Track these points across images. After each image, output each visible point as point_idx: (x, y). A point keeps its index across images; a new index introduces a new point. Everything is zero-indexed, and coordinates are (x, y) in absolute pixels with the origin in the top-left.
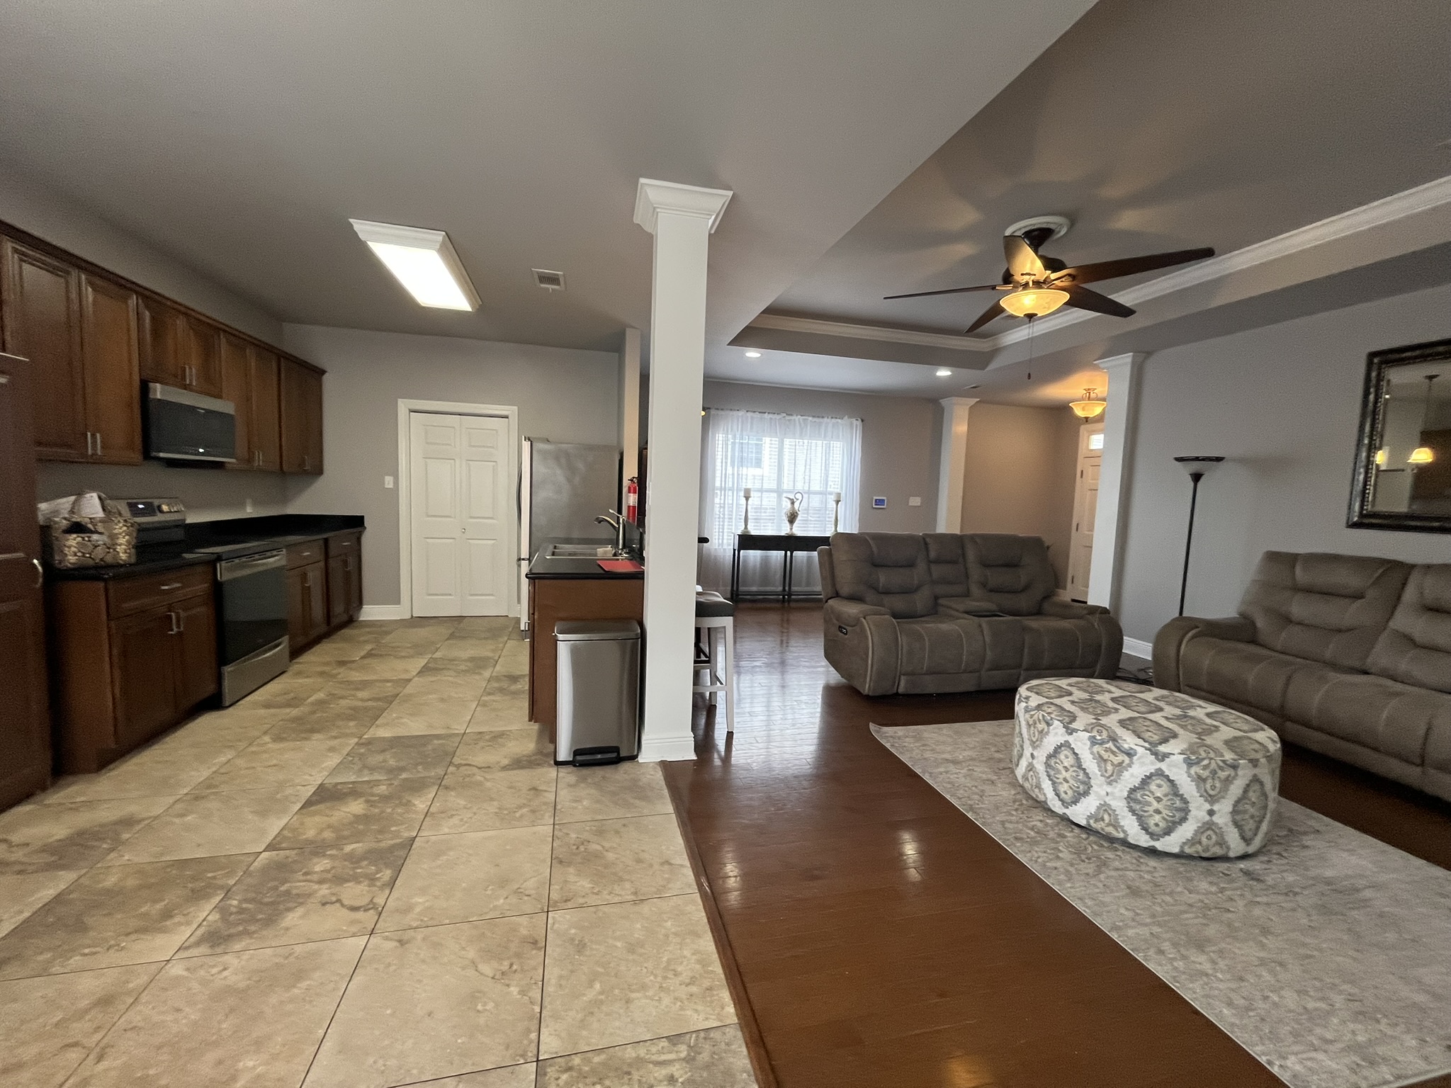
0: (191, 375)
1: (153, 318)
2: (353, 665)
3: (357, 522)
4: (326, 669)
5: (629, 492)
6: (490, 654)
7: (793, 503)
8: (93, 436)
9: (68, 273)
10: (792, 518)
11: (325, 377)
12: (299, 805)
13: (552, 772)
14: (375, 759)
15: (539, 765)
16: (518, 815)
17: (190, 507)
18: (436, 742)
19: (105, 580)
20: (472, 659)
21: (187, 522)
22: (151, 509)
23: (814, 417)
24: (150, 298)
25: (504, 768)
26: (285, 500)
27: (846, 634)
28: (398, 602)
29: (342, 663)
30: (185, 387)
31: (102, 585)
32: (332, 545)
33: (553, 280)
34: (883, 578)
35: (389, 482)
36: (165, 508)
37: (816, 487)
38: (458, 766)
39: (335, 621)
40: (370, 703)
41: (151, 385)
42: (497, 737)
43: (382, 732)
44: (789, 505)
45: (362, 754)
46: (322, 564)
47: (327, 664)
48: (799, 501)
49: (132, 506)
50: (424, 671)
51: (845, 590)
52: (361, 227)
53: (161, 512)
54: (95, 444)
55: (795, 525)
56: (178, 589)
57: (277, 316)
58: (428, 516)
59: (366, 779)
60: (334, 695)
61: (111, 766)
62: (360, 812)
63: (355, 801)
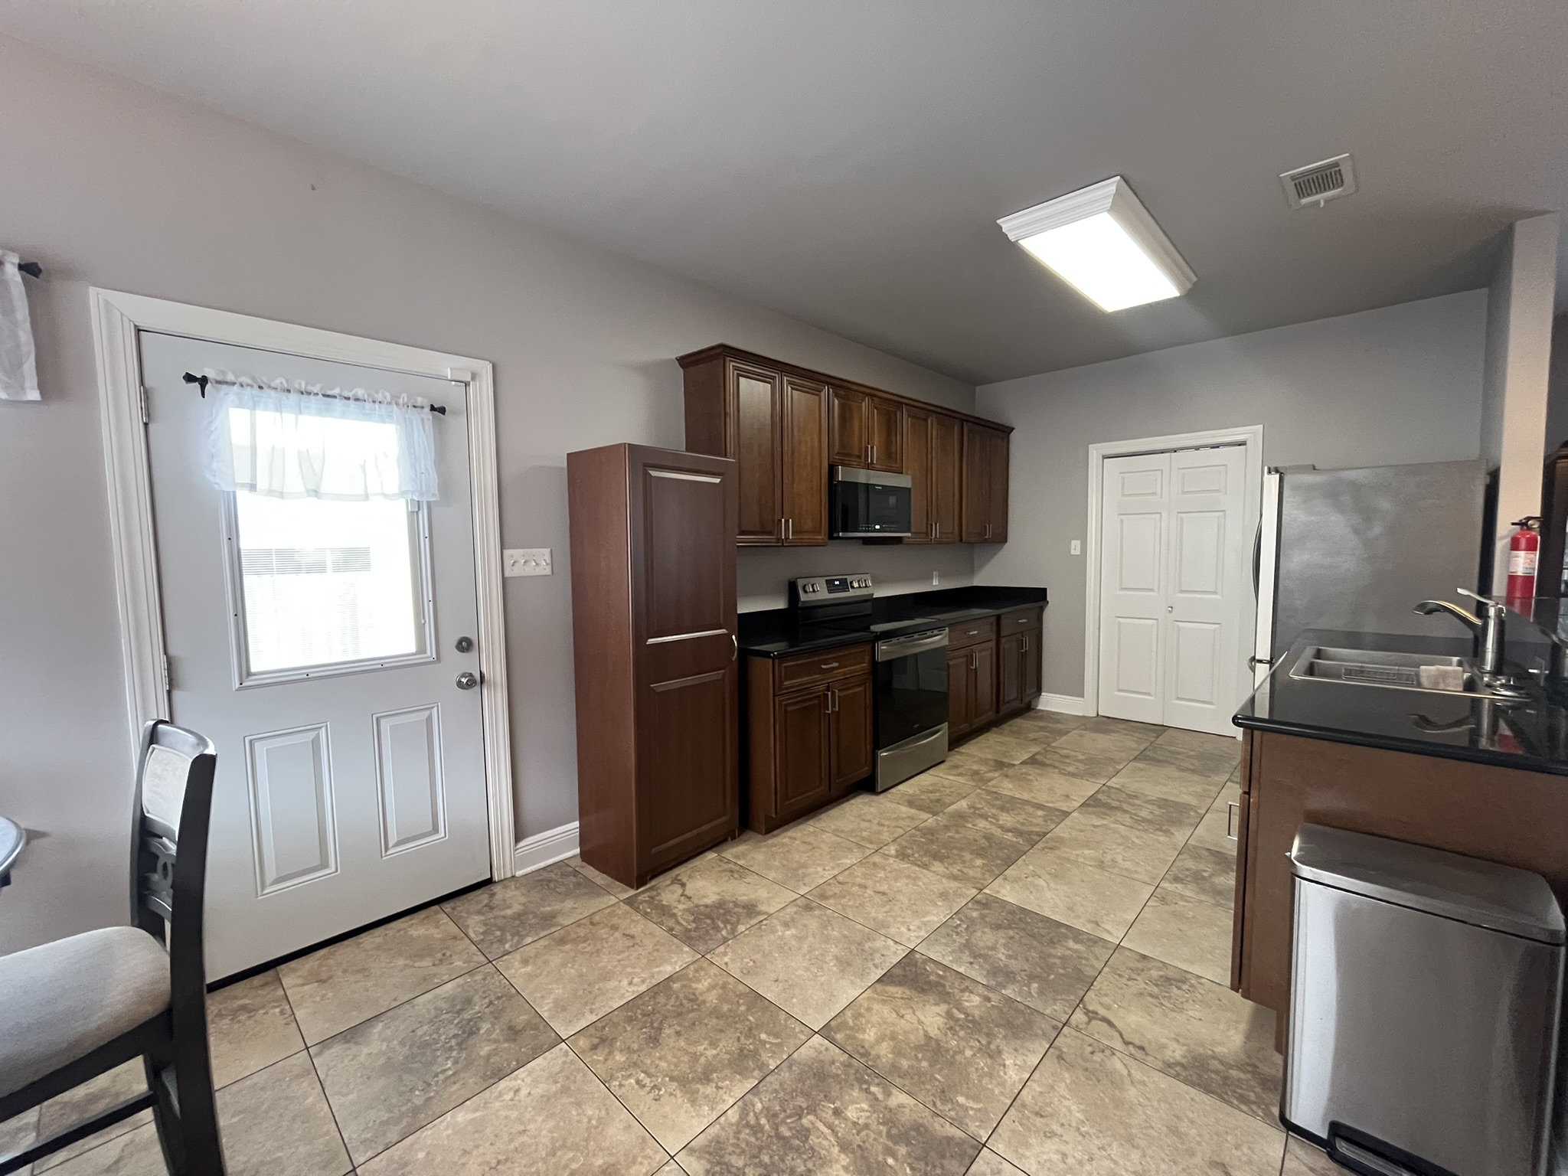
0: (872, 455)
1: (842, 407)
2: (1010, 772)
3: (1038, 596)
4: (984, 769)
5: (1515, 546)
6: (1193, 801)
8: (787, 522)
9: (773, 378)
11: (1014, 434)
12: (880, 973)
13: (1279, 1140)
14: (985, 938)
15: (1243, 1099)
17: (878, 582)
18: (1071, 944)
19: (773, 659)
20: (1163, 803)
21: (875, 596)
22: (845, 585)
24: (840, 386)
25: (1169, 1068)
26: (972, 571)
28: (1082, 696)
29: (1000, 765)
30: (867, 467)
32: (1004, 622)
33: (1328, 178)
35: (1075, 547)
36: (856, 585)
38: (1092, 1015)
39: (1004, 709)
40: (1009, 836)
41: (838, 468)
42: (1173, 981)
43: (1007, 892)
45: (973, 921)
46: (993, 644)
47: (984, 762)
49: (830, 583)
50: (1091, 804)
53: (853, 587)
54: (787, 529)
56: (833, 669)
57: (970, 380)
58: (1123, 589)
59: (961, 970)
60: (975, 808)
61: (775, 832)
62: (933, 1032)
63: (937, 1004)
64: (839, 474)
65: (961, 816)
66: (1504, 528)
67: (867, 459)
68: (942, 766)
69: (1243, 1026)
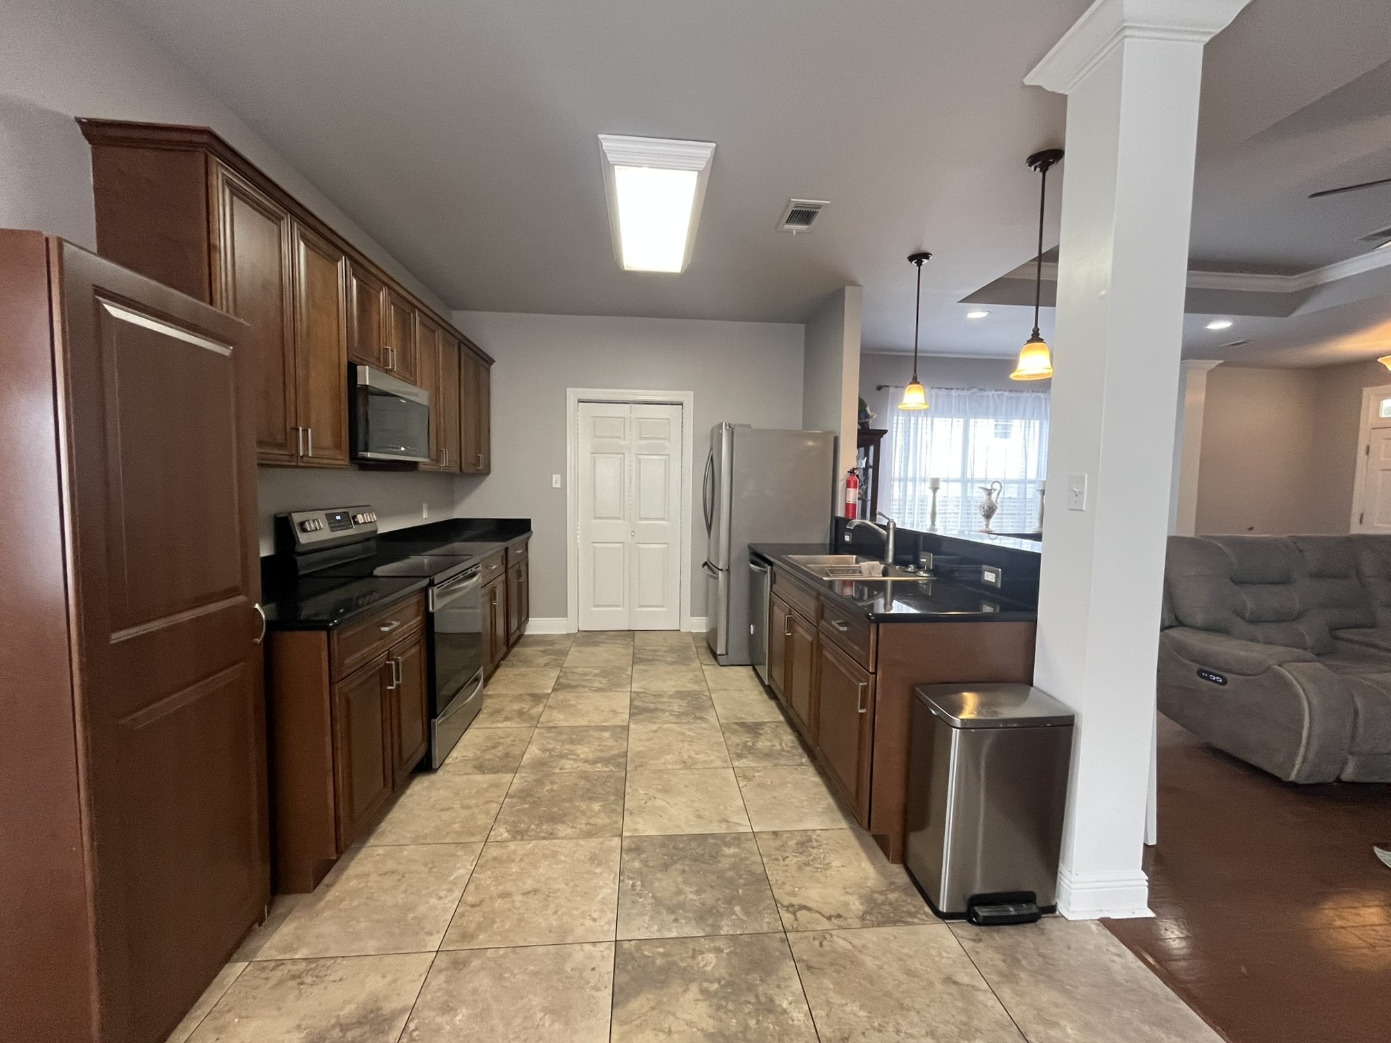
0: (393, 360)
1: (361, 289)
2: (550, 702)
3: (522, 527)
4: (525, 706)
5: (848, 485)
7: (989, 492)
8: (305, 431)
9: (280, 219)
10: (989, 513)
11: (494, 367)
13: (941, 930)
15: (909, 914)
17: (382, 514)
18: (726, 851)
19: (329, 630)
20: (681, 695)
21: (378, 533)
24: (357, 260)
25: (867, 921)
26: (451, 504)
27: (1225, 682)
28: (566, 616)
29: (537, 698)
30: (388, 372)
31: (324, 634)
32: (510, 552)
34: (1249, 599)
35: (556, 481)
36: (360, 518)
38: (793, 911)
39: (510, 641)
41: (359, 368)
42: (805, 844)
43: (646, 827)
44: (984, 494)
45: (640, 873)
46: (503, 577)
47: (519, 698)
48: (996, 492)
49: (330, 518)
50: (634, 712)
52: (610, 143)
53: (357, 523)
54: (307, 445)
55: (992, 520)
56: (398, 628)
58: (596, 518)
59: (674, 934)
60: (550, 750)
61: (327, 880)
62: (709, 1025)
63: (686, 990)
64: (366, 376)
65: (539, 764)
66: (842, 477)
67: (386, 363)
68: (480, 716)
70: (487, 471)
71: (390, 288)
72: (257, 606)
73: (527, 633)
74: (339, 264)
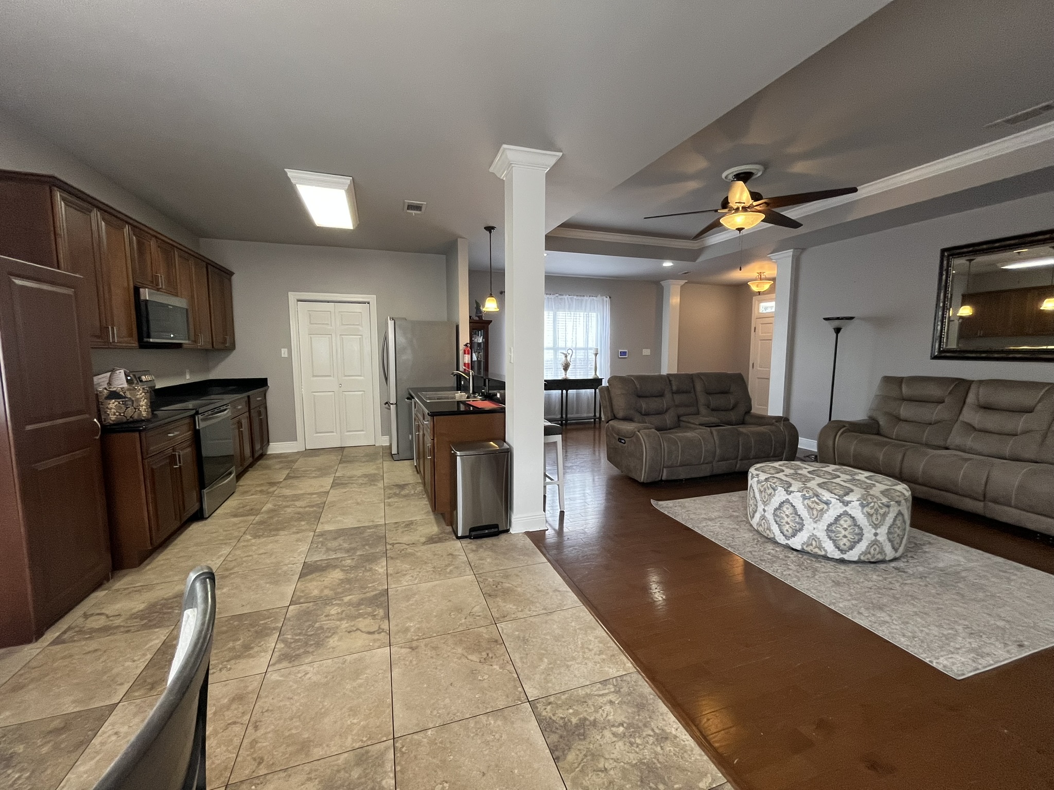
0: (162, 282)
1: (139, 242)
2: (281, 485)
3: (262, 383)
4: (264, 488)
5: (465, 353)
6: (376, 472)
7: (566, 357)
8: (113, 328)
9: (90, 211)
10: (566, 367)
11: (234, 278)
12: (297, 576)
13: (458, 544)
14: (333, 544)
15: (445, 540)
16: (448, 570)
17: (159, 376)
18: (369, 531)
19: (140, 431)
20: (365, 476)
21: (156, 388)
23: (577, 296)
25: (424, 544)
26: (208, 370)
27: (624, 443)
28: (296, 440)
29: (272, 484)
30: (158, 290)
31: (137, 434)
32: (252, 400)
33: (418, 208)
34: (644, 405)
35: (284, 353)
36: (144, 378)
37: (581, 344)
38: (393, 544)
39: (256, 455)
40: (307, 509)
41: (141, 290)
42: (409, 525)
43: (328, 527)
44: (563, 356)
45: (322, 542)
46: (247, 414)
47: (262, 485)
48: (570, 355)
50: (334, 485)
51: (621, 414)
52: (291, 174)
53: (141, 381)
55: (568, 371)
56: (179, 435)
58: (314, 376)
59: (334, 557)
60: (279, 505)
61: (145, 563)
62: (342, 577)
63: (334, 570)
64: (146, 294)
65: (272, 511)
66: (462, 347)
67: (157, 285)
68: (235, 494)
69: (435, 525)
70: (233, 347)
71: (156, 237)
72: (95, 420)
73: (269, 452)
74: (125, 230)
